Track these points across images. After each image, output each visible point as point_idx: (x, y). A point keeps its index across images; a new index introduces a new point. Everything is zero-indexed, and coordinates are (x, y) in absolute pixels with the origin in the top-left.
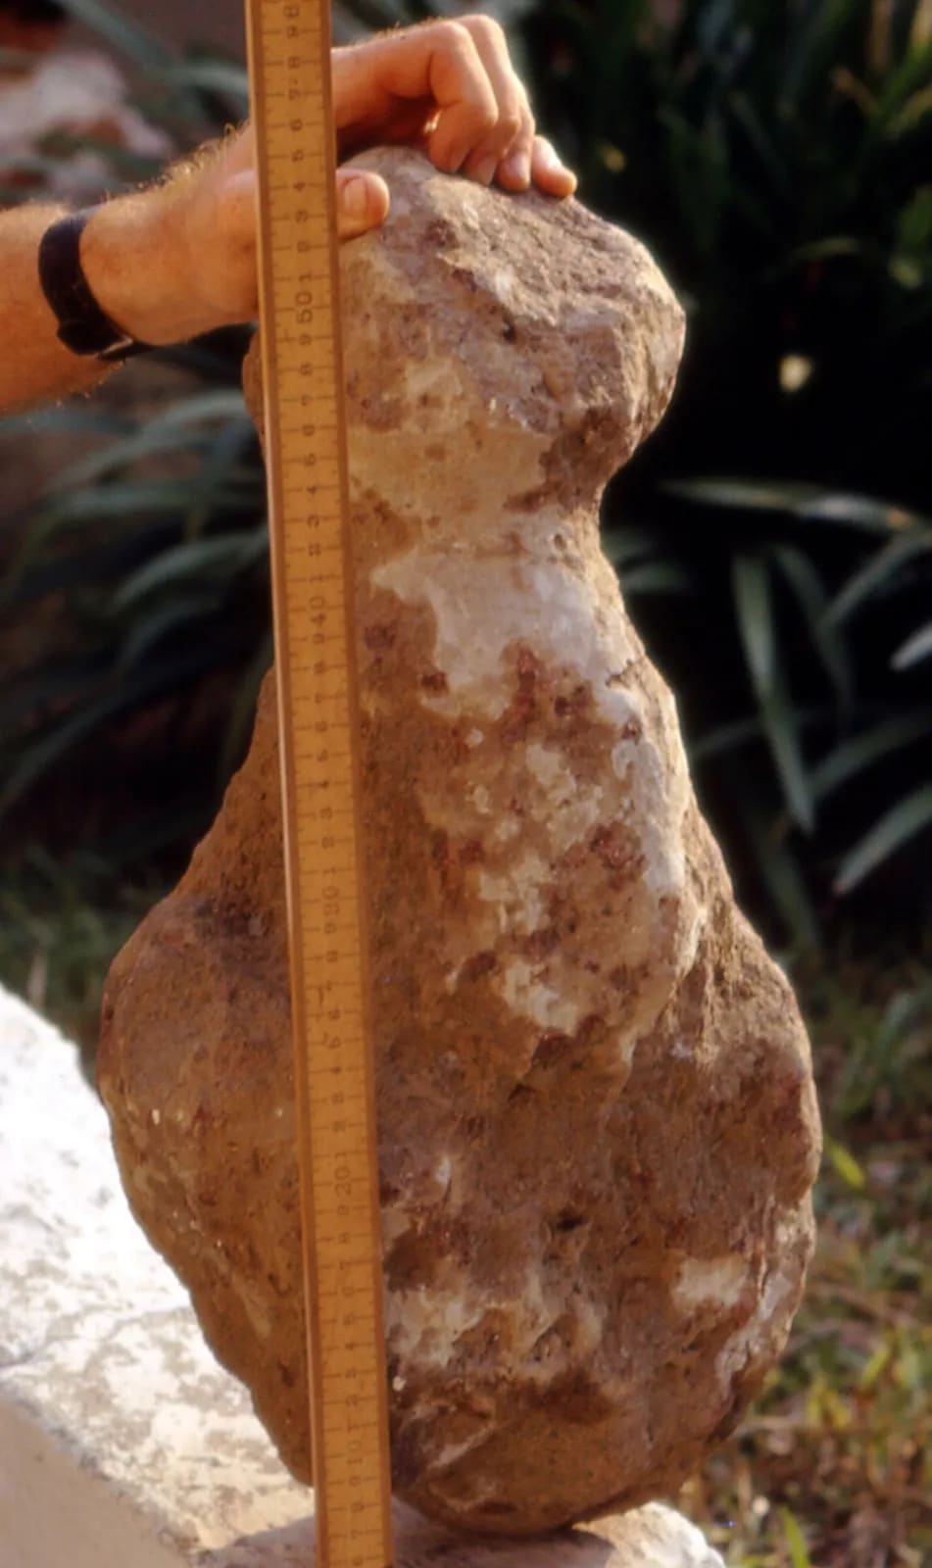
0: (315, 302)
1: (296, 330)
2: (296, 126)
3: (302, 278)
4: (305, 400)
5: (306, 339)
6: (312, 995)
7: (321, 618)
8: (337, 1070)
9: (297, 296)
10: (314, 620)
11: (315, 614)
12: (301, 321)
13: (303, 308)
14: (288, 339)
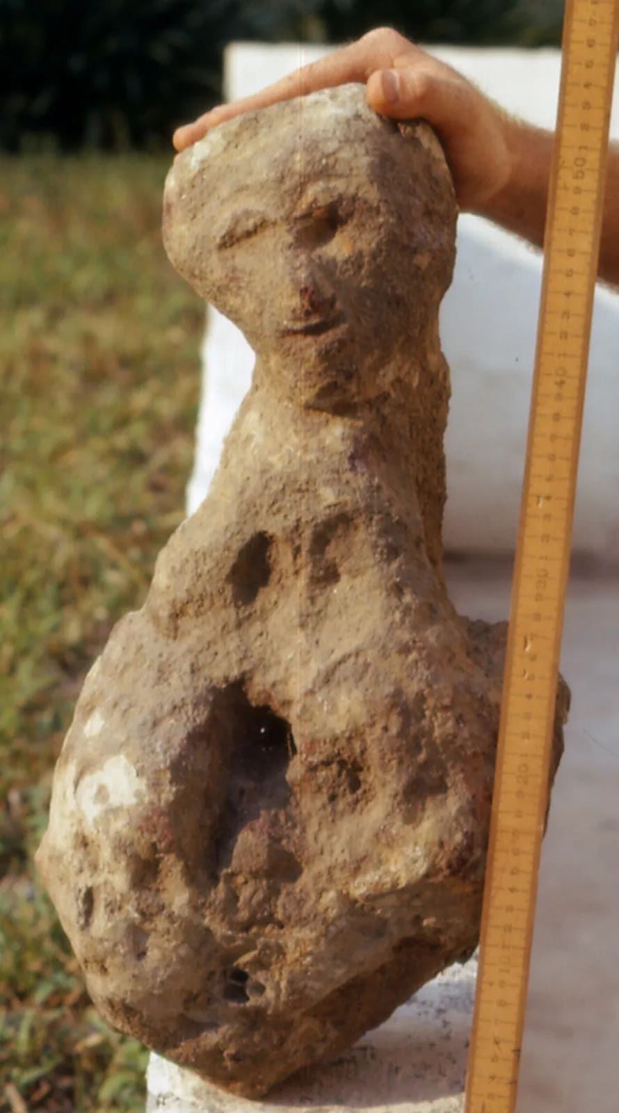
0: (587, 166)
1: (572, 183)
2: (591, 44)
3: (580, 148)
4: (571, 231)
5: (578, 191)
6: (519, 641)
7: (562, 383)
8: (529, 696)
9: (577, 159)
10: (556, 383)
11: (559, 379)
12: (576, 177)
13: (579, 169)
14: (566, 188)
